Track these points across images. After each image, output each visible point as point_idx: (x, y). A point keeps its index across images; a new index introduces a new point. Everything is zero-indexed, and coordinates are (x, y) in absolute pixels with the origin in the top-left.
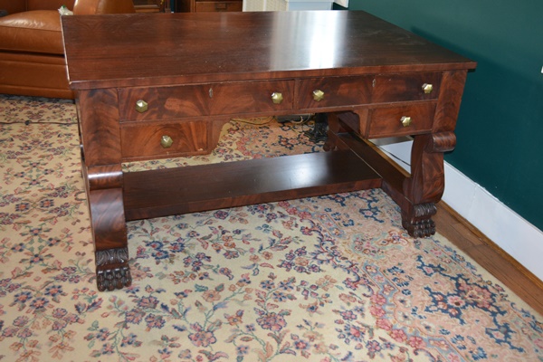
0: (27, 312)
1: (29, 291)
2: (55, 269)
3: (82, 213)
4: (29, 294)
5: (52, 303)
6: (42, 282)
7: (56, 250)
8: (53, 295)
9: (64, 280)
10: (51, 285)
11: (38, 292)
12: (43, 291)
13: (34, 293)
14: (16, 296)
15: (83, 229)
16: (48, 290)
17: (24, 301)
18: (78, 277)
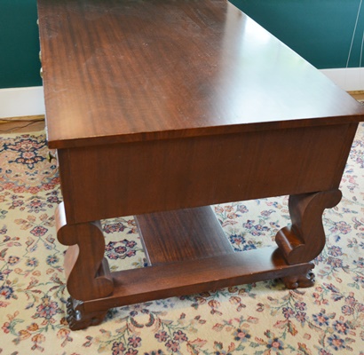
0: (355, 334)
1: (326, 339)
2: (289, 325)
3: (183, 316)
4: (330, 339)
5: (337, 318)
6: (312, 332)
7: (256, 331)
8: (327, 319)
9: (304, 315)
10: (314, 323)
11: (326, 331)
12: (324, 327)
13: (328, 335)
14: (336, 349)
15: (213, 312)
16: (321, 324)
17: (342, 341)
18: (296, 305)
